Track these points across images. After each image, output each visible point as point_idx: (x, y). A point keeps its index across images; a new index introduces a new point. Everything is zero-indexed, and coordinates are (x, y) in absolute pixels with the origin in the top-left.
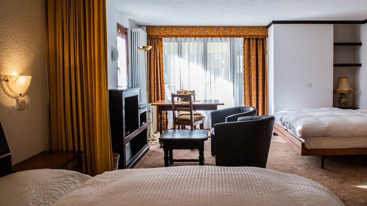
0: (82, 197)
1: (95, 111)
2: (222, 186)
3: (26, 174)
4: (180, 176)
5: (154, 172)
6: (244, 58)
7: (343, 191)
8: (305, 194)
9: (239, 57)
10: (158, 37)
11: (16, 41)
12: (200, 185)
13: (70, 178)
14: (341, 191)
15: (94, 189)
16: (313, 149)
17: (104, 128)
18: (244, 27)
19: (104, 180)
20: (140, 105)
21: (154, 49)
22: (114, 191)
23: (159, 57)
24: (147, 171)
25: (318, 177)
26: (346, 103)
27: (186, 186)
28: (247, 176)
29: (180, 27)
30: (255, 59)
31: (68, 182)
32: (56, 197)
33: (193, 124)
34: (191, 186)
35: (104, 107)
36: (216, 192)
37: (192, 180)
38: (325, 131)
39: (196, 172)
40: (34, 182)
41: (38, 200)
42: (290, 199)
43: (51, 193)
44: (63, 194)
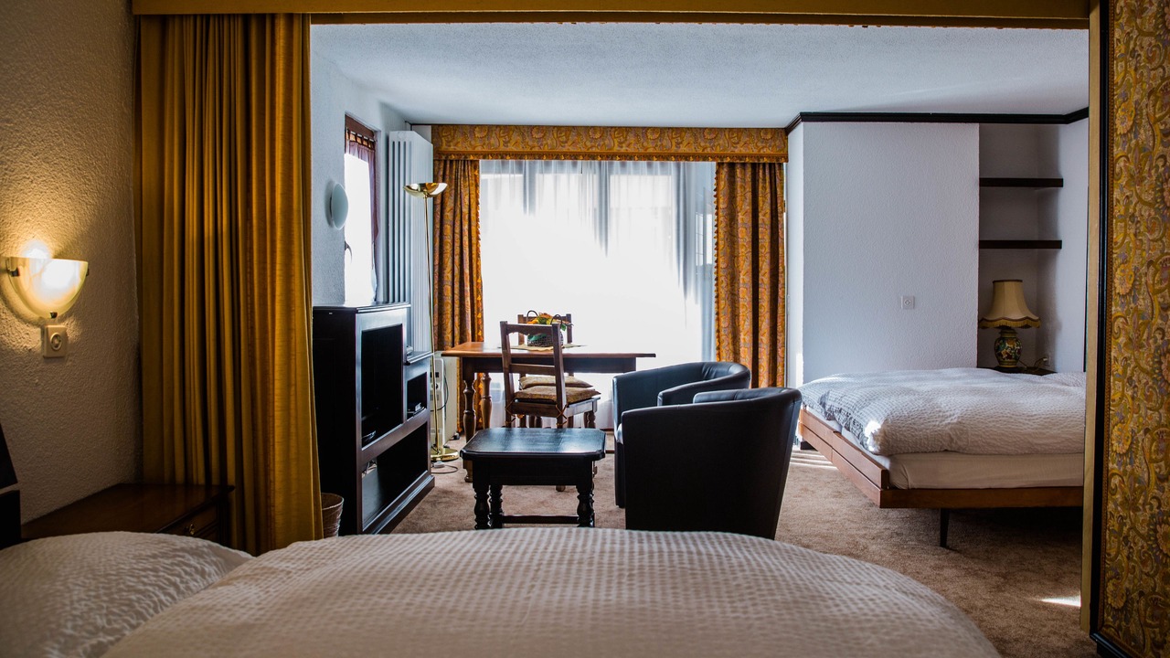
0: (218, 610)
1: (271, 369)
2: (629, 585)
3: (59, 545)
4: (508, 556)
5: (435, 542)
6: (717, 220)
7: (1001, 613)
8: (872, 610)
9: (702, 218)
10: (466, 157)
11: (45, 160)
12: (566, 582)
13: (189, 560)
14: (996, 613)
15: (254, 590)
16: (914, 489)
17: (296, 417)
18: (717, 132)
19: (288, 565)
20: (410, 354)
21: (453, 191)
22: (312, 595)
23: (467, 217)
24: (414, 540)
25: (927, 571)
26: (1016, 356)
27: (522, 583)
28: (705, 557)
29: (531, 128)
30: (750, 224)
31: (183, 570)
32: (144, 611)
33: (565, 413)
34: (538, 583)
35: (298, 355)
36: (610, 600)
37: (541, 567)
38: (950, 435)
39: (557, 543)
40: (82, 567)
41: (91, 621)
42: (829, 625)
43: (130, 600)
44: (167, 606)
